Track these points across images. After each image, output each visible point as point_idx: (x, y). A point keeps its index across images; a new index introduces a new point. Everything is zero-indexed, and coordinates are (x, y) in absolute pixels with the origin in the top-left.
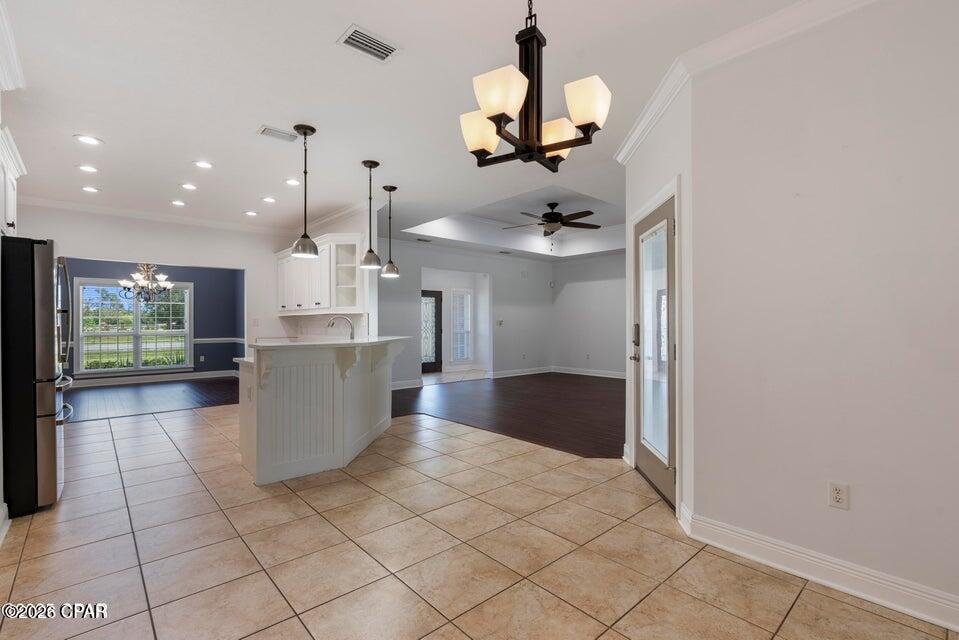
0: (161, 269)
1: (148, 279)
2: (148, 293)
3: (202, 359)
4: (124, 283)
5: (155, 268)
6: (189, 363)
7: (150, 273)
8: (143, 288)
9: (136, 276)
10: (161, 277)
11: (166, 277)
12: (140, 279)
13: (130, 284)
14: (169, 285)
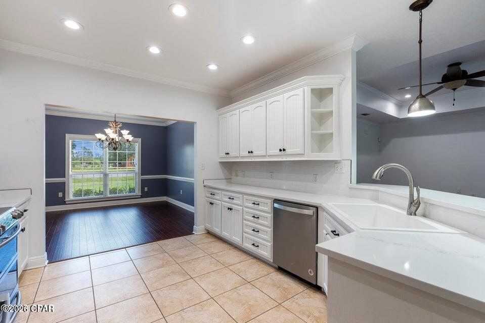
0: (126, 126)
1: (116, 133)
2: (115, 144)
3: (146, 189)
4: (99, 136)
5: (120, 126)
6: (138, 192)
7: (118, 129)
8: (113, 139)
9: (108, 131)
10: (125, 132)
11: (129, 132)
12: (111, 133)
13: (103, 137)
14: (130, 138)
